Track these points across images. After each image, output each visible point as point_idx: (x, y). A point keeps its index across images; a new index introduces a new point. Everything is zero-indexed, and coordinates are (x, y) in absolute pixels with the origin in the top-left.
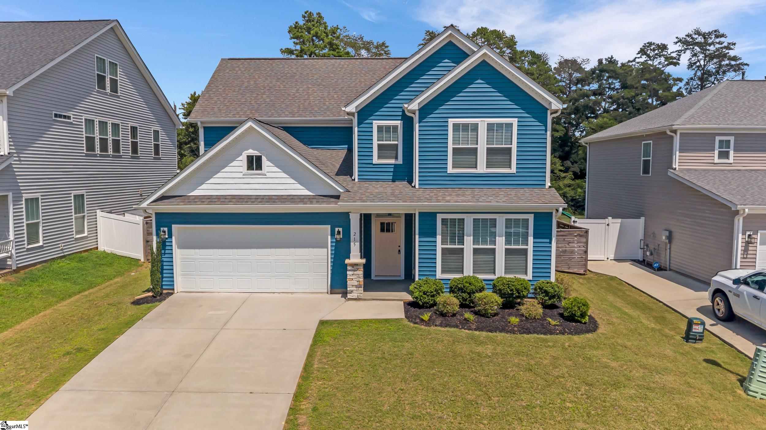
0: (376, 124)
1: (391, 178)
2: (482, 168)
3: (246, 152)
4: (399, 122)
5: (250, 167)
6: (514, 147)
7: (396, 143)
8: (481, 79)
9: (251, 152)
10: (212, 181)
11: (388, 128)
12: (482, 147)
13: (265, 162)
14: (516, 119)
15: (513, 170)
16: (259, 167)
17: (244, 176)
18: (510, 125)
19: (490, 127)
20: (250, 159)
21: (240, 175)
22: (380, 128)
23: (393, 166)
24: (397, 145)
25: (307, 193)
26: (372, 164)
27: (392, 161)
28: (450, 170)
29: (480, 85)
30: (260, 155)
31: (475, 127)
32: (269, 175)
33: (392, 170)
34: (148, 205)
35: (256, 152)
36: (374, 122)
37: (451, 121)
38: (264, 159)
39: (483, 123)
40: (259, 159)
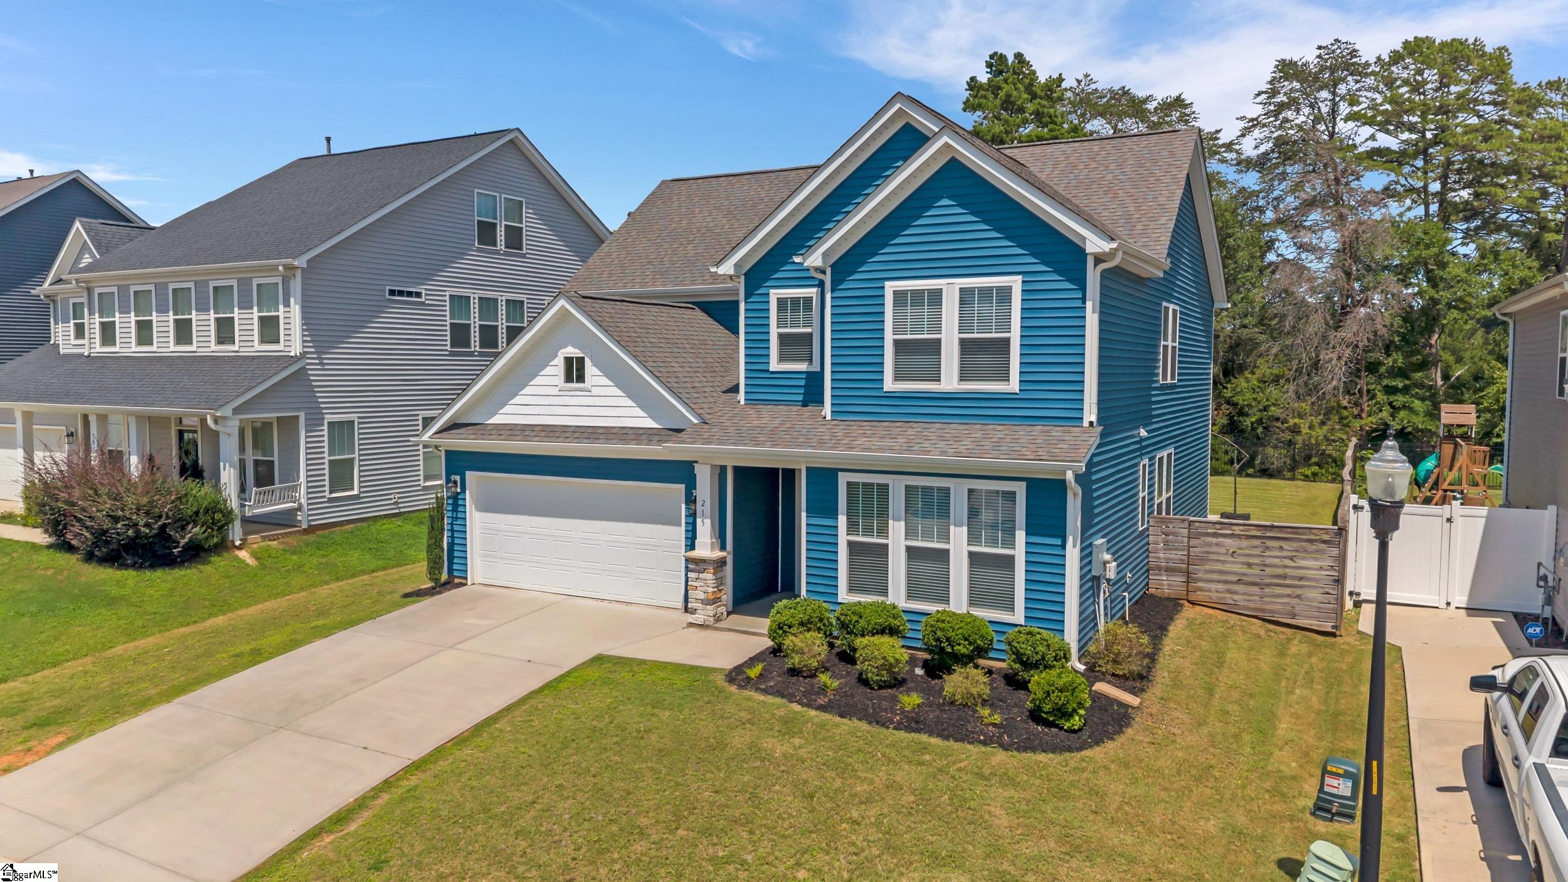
0: (775, 294)
1: (801, 398)
2: (950, 381)
3: (562, 351)
4: (815, 290)
5: (569, 379)
6: (1015, 335)
7: (809, 330)
8: (949, 198)
9: (571, 351)
10: (517, 400)
11: (795, 301)
12: (950, 336)
13: (590, 369)
14: (1019, 278)
15: (1014, 385)
16: (581, 378)
17: (561, 393)
18: (1007, 291)
19: (966, 295)
20: (569, 361)
21: (555, 391)
22: (781, 302)
23: (804, 376)
24: (810, 335)
25: (650, 423)
26: (767, 371)
27: (803, 367)
28: (889, 384)
29: (946, 209)
30: (582, 355)
31: (936, 297)
32: (595, 391)
33: (803, 383)
34: (430, 437)
35: (577, 351)
36: (772, 291)
37: (890, 287)
38: (588, 362)
39: (951, 288)
40: (581, 361)
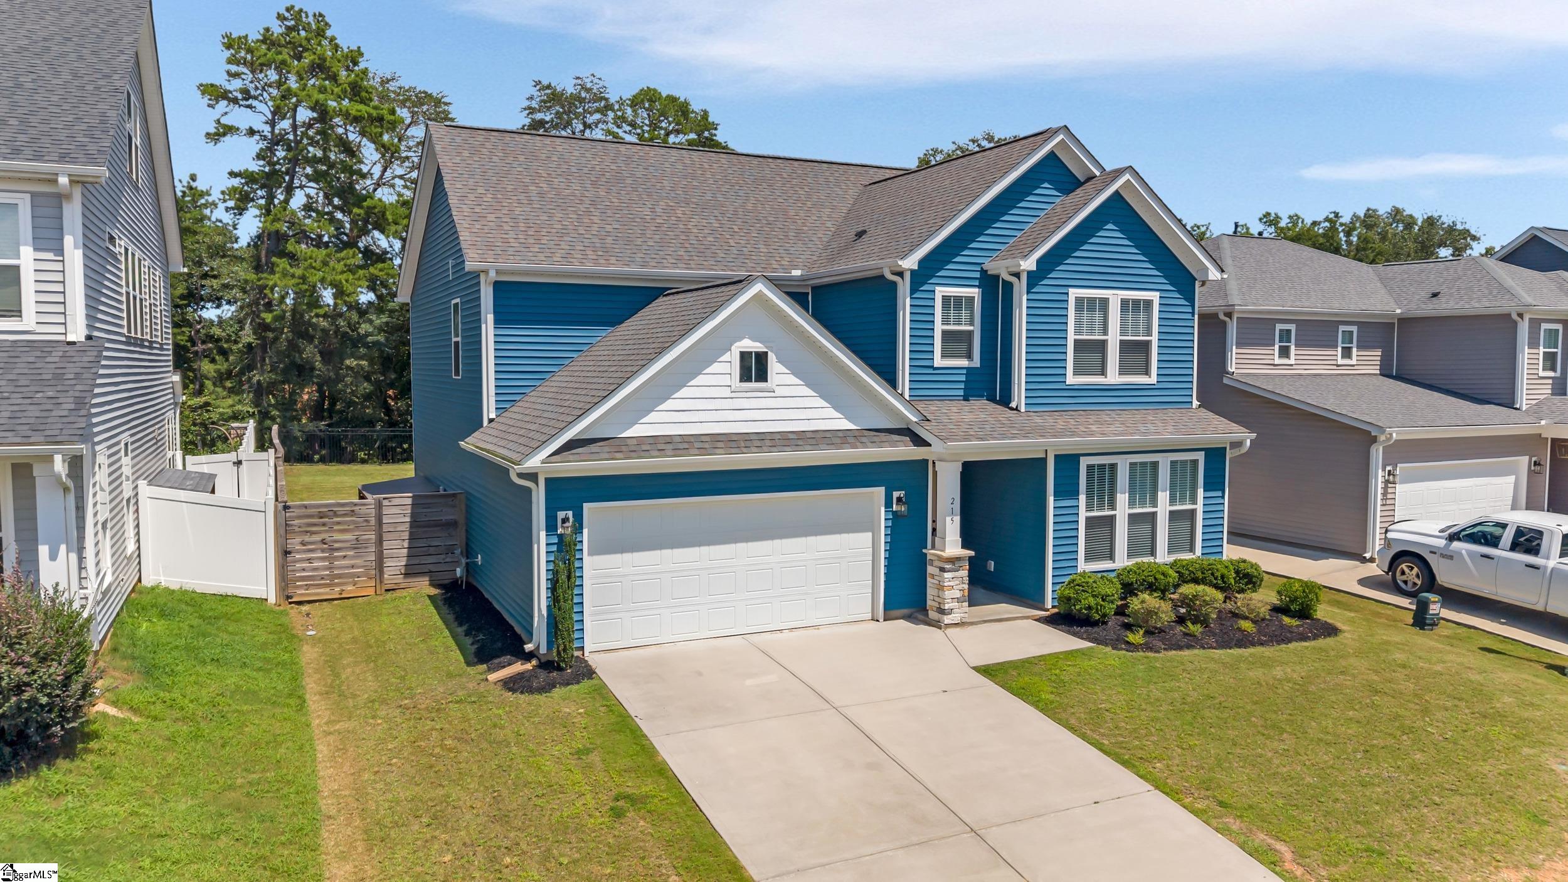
0: (941, 291)
1: (961, 393)
2: (1113, 377)
3: (737, 344)
4: (976, 290)
5: (745, 376)
6: (1154, 338)
7: (971, 328)
8: (1114, 224)
9: (749, 345)
10: (669, 404)
11: (958, 300)
12: (1114, 339)
13: (774, 366)
14: (1157, 294)
15: (1153, 379)
16: (762, 376)
17: (733, 395)
18: (1148, 304)
19: (1125, 303)
20: (744, 356)
21: (726, 392)
22: (946, 300)
23: (965, 372)
24: (970, 333)
25: (846, 425)
26: (932, 367)
27: (964, 363)
28: (1071, 379)
29: (1111, 233)
30: (766, 350)
31: (1105, 305)
32: (780, 391)
33: (963, 378)
34: (543, 462)
35: (758, 344)
36: (938, 289)
37: (1073, 293)
38: (772, 358)
39: (1115, 297)
40: (762, 358)
